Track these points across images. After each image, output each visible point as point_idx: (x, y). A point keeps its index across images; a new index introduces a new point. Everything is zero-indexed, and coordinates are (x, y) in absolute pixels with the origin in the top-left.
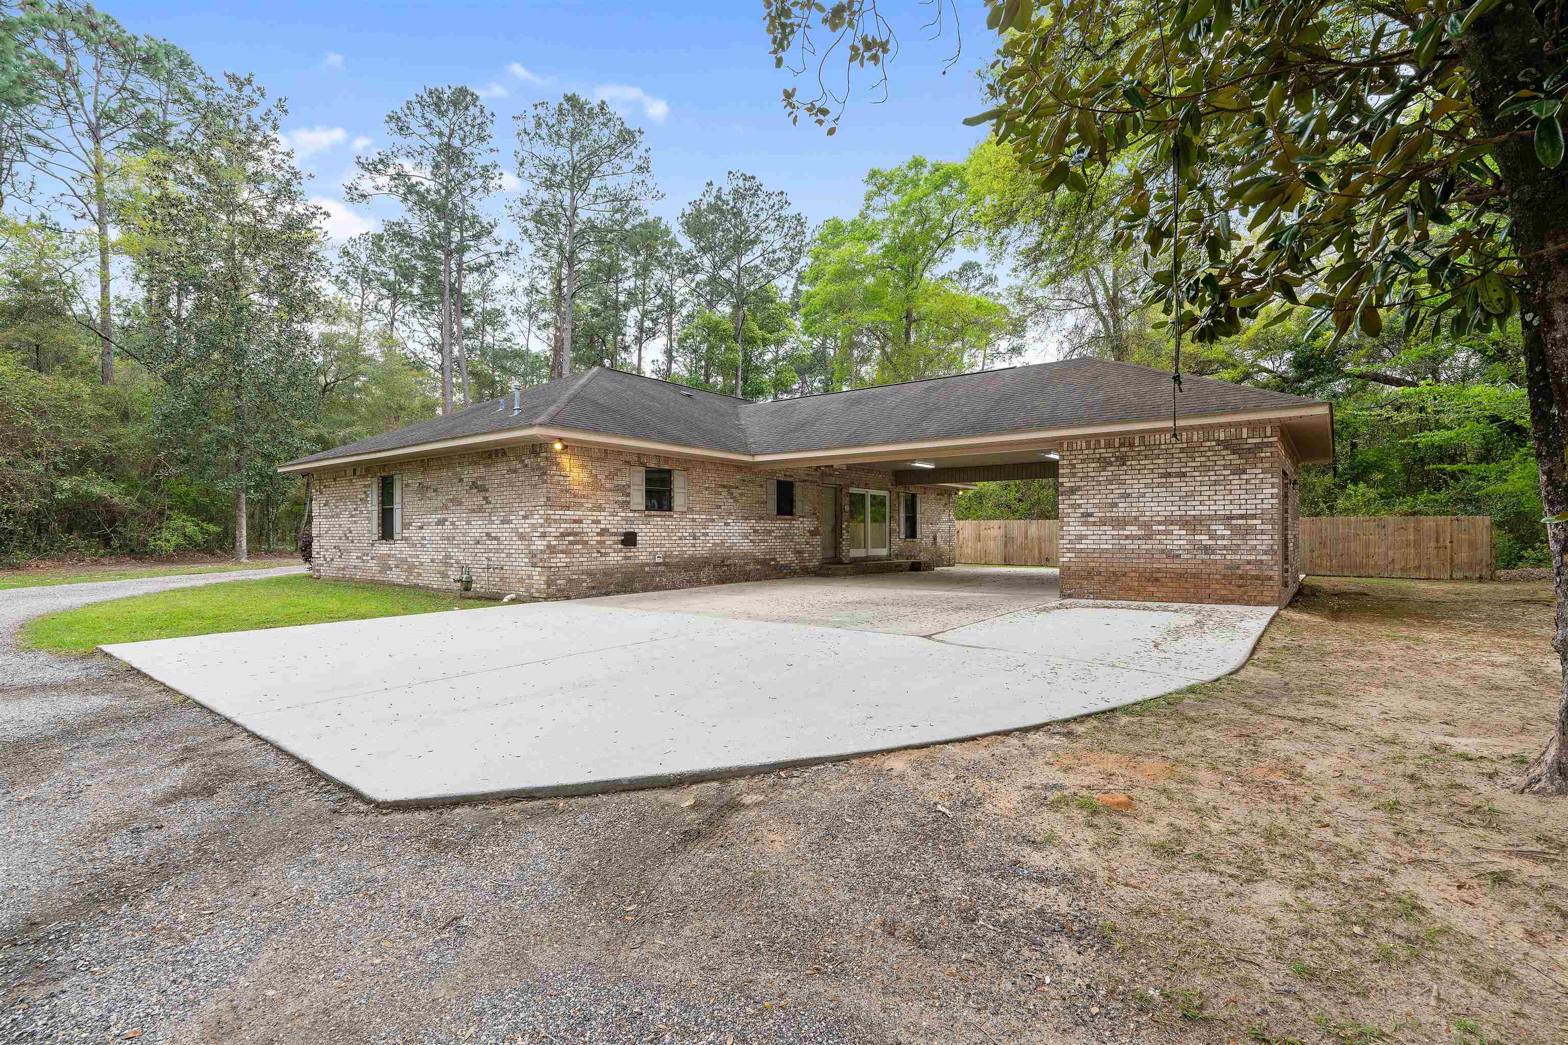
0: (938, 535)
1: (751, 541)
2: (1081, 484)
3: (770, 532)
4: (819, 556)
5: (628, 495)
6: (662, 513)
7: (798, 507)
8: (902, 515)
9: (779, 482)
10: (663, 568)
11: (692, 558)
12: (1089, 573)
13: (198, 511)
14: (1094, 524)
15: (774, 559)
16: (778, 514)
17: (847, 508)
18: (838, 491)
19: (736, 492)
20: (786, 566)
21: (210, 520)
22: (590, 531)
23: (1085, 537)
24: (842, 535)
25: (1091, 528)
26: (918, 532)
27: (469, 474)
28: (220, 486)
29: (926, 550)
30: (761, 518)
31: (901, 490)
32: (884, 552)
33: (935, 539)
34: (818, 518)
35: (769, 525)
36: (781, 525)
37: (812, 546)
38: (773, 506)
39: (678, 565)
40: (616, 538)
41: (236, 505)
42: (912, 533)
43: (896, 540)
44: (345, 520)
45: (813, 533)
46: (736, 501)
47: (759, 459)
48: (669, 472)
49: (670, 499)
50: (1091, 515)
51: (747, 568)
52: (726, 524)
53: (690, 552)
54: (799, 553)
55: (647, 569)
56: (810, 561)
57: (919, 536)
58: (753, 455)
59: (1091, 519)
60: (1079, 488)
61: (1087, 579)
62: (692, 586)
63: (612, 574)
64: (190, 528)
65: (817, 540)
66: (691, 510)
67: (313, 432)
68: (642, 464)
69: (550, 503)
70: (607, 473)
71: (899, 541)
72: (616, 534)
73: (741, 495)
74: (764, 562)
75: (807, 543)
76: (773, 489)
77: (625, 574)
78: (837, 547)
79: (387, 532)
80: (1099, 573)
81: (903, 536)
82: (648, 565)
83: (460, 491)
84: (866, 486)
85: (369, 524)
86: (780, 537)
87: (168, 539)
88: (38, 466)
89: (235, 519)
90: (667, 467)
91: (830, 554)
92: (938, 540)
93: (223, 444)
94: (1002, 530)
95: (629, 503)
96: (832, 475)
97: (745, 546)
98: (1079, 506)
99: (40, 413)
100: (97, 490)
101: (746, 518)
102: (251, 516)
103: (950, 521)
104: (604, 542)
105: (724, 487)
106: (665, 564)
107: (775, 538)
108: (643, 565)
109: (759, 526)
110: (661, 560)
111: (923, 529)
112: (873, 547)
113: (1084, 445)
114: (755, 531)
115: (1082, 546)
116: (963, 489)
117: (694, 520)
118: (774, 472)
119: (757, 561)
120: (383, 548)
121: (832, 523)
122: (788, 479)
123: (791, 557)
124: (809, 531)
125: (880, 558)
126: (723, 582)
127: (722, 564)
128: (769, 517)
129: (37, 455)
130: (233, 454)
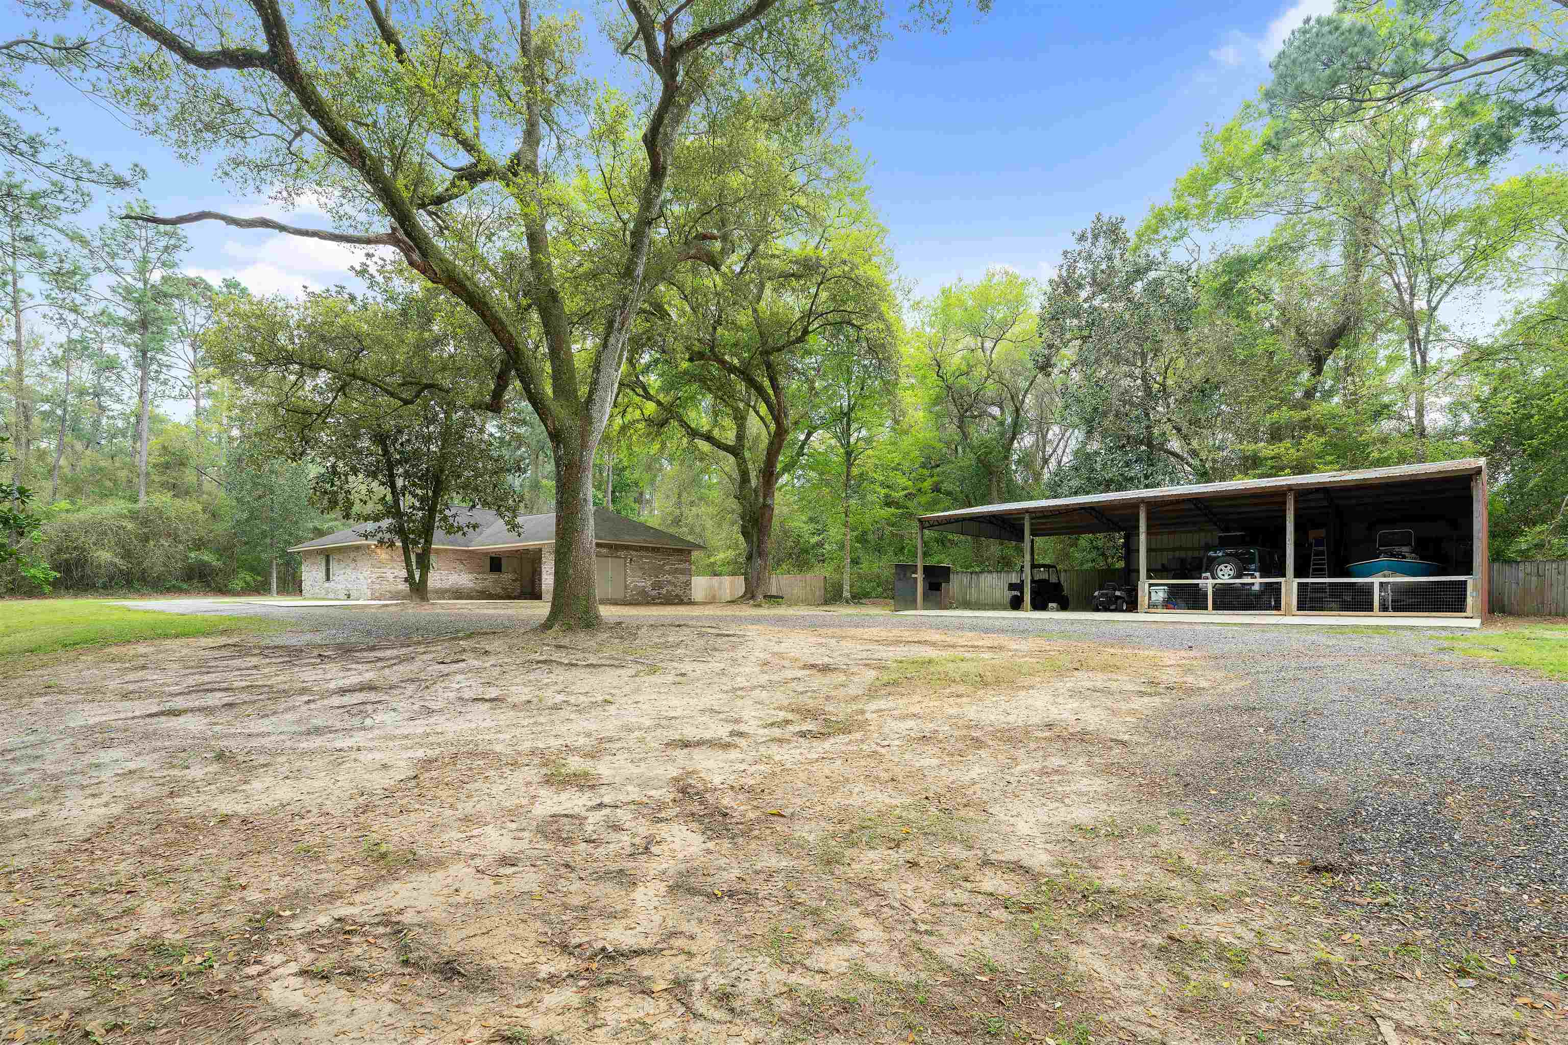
1: (474, 583)
3: (486, 580)
4: (518, 591)
7: (501, 569)
9: (493, 558)
11: (440, 589)
13: (253, 569)
15: (488, 591)
16: (491, 572)
17: (538, 569)
18: (533, 561)
19: (465, 562)
20: (496, 595)
21: (259, 574)
22: (390, 577)
24: (535, 581)
27: (352, 555)
28: (264, 556)
30: (482, 574)
34: (517, 574)
35: (485, 576)
36: (494, 576)
37: (514, 586)
38: (488, 569)
39: (432, 591)
40: (402, 579)
41: (271, 566)
44: (314, 573)
45: (514, 580)
46: (465, 566)
47: (484, 548)
51: (471, 594)
52: (459, 575)
53: (439, 586)
54: (505, 589)
56: (512, 593)
58: (481, 547)
62: (440, 600)
63: (400, 593)
64: (248, 578)
65: (517, 583)
66: (439, 569)
67: (311, 525)
69: (373, 566)
70: (397, 555)
73: (468, 563)
74: (482, 592)
75: (510, 585)
76: (489, 561)
77: (406, 593)
78: (533, 587)
79: (328, 579)
83: (349, 561)
85: (322, 574)
86: (491, 582)
87: (238, 584)
88: (181, 547)
89: (271, 573)
91: (528, 590)
93: (264, 534)
97: (471, 585)
99: (181, 520)
100: (206, 558)
101: (474, 574)
102: (278, 573)
104: (396, 580)
105: (458, 560)
107: (488, 582)
109: (481, 576)
114: (478, 579)
117: (447, 573)
118: (491, 553)
119: (478, 592)
120: (327, 585)
121: (529, 576)
122: (498, 556)
123: (499, 590)
124: (505, 579)
126: (457, 599)
127: (457, 591)
128: (484, 573)
129: (180, 542)
130: (268, 541)
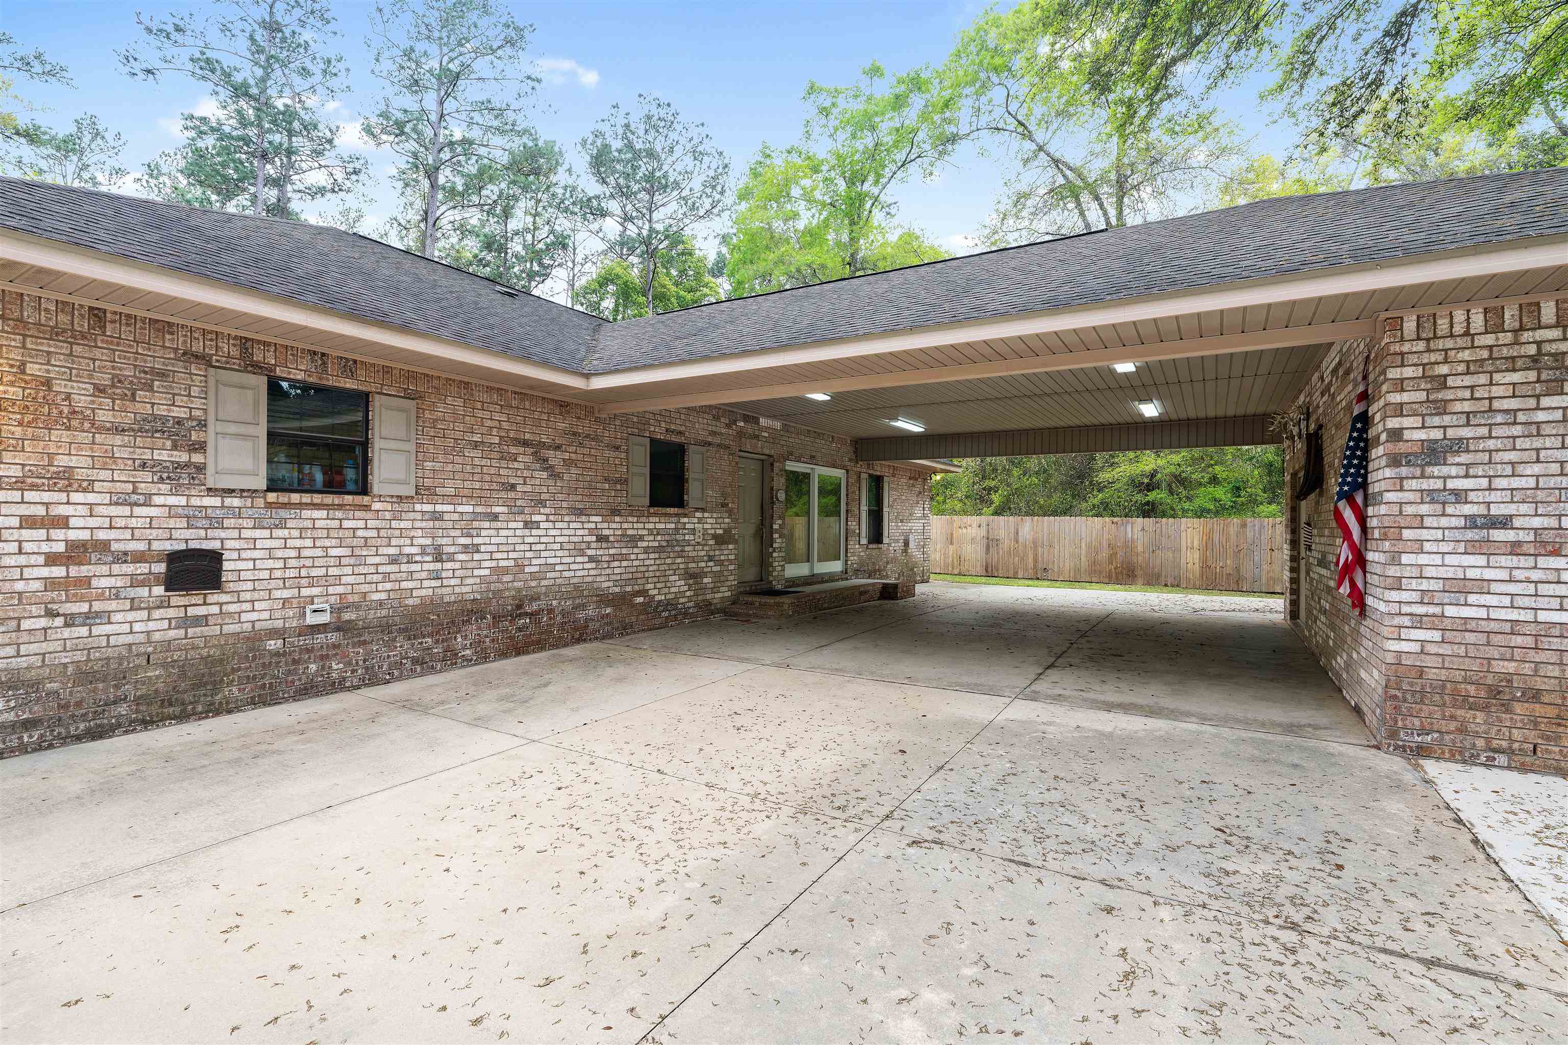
0: (911, 538)
1: (592, 559)
2: (1466, 432)
3: (633, 540)
4: (732, 581)
5: (200, 447)
6: (336, 499)
7: (693, 491)
8: (864, 508)
9: (653, 441)
10: (333, 637)
11: (431, 605)
12: (1494, 692)
14: (1515, 548)
15: (643, 593)
16: (653, 503)
17: (782, 496)
18: (767, 464)
19: (555, 458)
20: (669, 604)
23: (1483, 586)
24: (772, 541)
25: (1505, 561)
26: (885, 533)
29: (894, 560)
30: (615, 512)
31: (862, 467)
32: (836, 566)
33: (906, 544)
34: (730, 512)
35: (633, 526)
36: (657, 525)
37: (720, 563)
38: (641, 486)
39: (385, 627)
40: (143, 568)
42: (876, 536)
43: (854, 546)
45: (721, 540)
46: (555, 476)
47: (599, 383)
48: (362, 400)
49: (364, 466)
50: (1504, 523)
51: (581, 615)
52: (528, 525)
53: (426, 590)
54: (693, 576)
55: (273, 645)
56: (714, 590)
57: (886, 540)
58: (587, 376)
59: (1498, 535)
60: (1459, 446)
61: (1485, 708)
62: (432, 670)
63: (122, 677)
65: (729, 552)
66: (423, 492)
68: (256, 367)
70: (104, 379)
71: (858, 549)
72: (139, 558)
73: (568, 463)
74: (621, 600)
75: (711, 559)
76: (641, 456)
77: (183, 669)
78: (764, 562)
80: (1535, 696)
81: (864, 541)
82: (274, 633)
84: (813, 460)
86: (657, 550)
90: (349, 384)
91: (751, 574)
92: (912, 545)
94: (984, 528)
95: (201, 468)
96: (757, 437)
97: (578, 570)
98: (1460, 496)
101: (579, 512)
103: (925, 516)
104: (86, 582)
105: (525, 443)
106: (341, 627)
107: (646, 550)
108: (255, 638)
109: (610, 528)
110: (325, 618)
111: (892, 529)
112: (819, 560)
113: (1478, 321)
114: (601, 539)
115: (1466, 612)
116: (943, 471)
117: (437, 517)
118: (643, 420)
119: (604, 599)
121: (755, 519)
122: (675, 439)
123: (678, 585)
124: (715, 537)
125: (831, 578)
126: (519, 649)
127: (518, 610)
128: (633, 511)
